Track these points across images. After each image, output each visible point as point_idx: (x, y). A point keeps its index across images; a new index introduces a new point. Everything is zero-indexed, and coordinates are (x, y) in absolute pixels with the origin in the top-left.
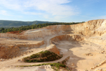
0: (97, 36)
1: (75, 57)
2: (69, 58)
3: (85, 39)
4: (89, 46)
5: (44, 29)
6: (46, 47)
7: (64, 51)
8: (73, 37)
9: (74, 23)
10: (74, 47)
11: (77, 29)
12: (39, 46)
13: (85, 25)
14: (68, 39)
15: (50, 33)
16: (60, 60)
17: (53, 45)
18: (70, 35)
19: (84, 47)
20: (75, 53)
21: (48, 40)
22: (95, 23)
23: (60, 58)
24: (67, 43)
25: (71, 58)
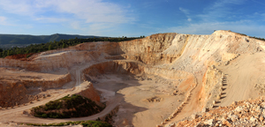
0: (166, 63)
1: (129, 106)
2: (117, 109)
3: (146, 70)
4: (153, 83)
6: (74, 86)
7: (108, 94)
8: (125, 67)
9: (126, 39)
10: (126, 86)
11: (132, 50)
13: (146, 42)
14: (115, 69)
15: (82, 59)
16: (102, 115)
17: (88, 83)
18: (120, 62)
19: (145, 84)
20: (128, 99)
21: (78, 73)
22: (162, 39)
23: (101, 109)
24: (114, 79)
25: (121, 110)
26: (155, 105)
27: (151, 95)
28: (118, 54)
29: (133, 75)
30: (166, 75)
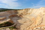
0: (28, 15)
2: (17, 24)
3: (23, 16)
4: (25, 19)
5: (6, 12)
7: (15, 21)
8: (19, 16)
10: (19, 19)
11: (20, 12)
12: (3, 20)
13: (23, 10)
14: (16, 16)
15: (8, 14)
16: (13, 25)
17: (10, 19)
18: (17, 14)
19: (23, 19)
20: (19, 22)
21: (8, 17)
22: (27, 10)
23: (13, 24)
24: (16, 18)
25: (18, 24)
26: (25, 23)
27: (24, 21)
28: (17, 13)
29: (20, 17)
30: (28, 17)
